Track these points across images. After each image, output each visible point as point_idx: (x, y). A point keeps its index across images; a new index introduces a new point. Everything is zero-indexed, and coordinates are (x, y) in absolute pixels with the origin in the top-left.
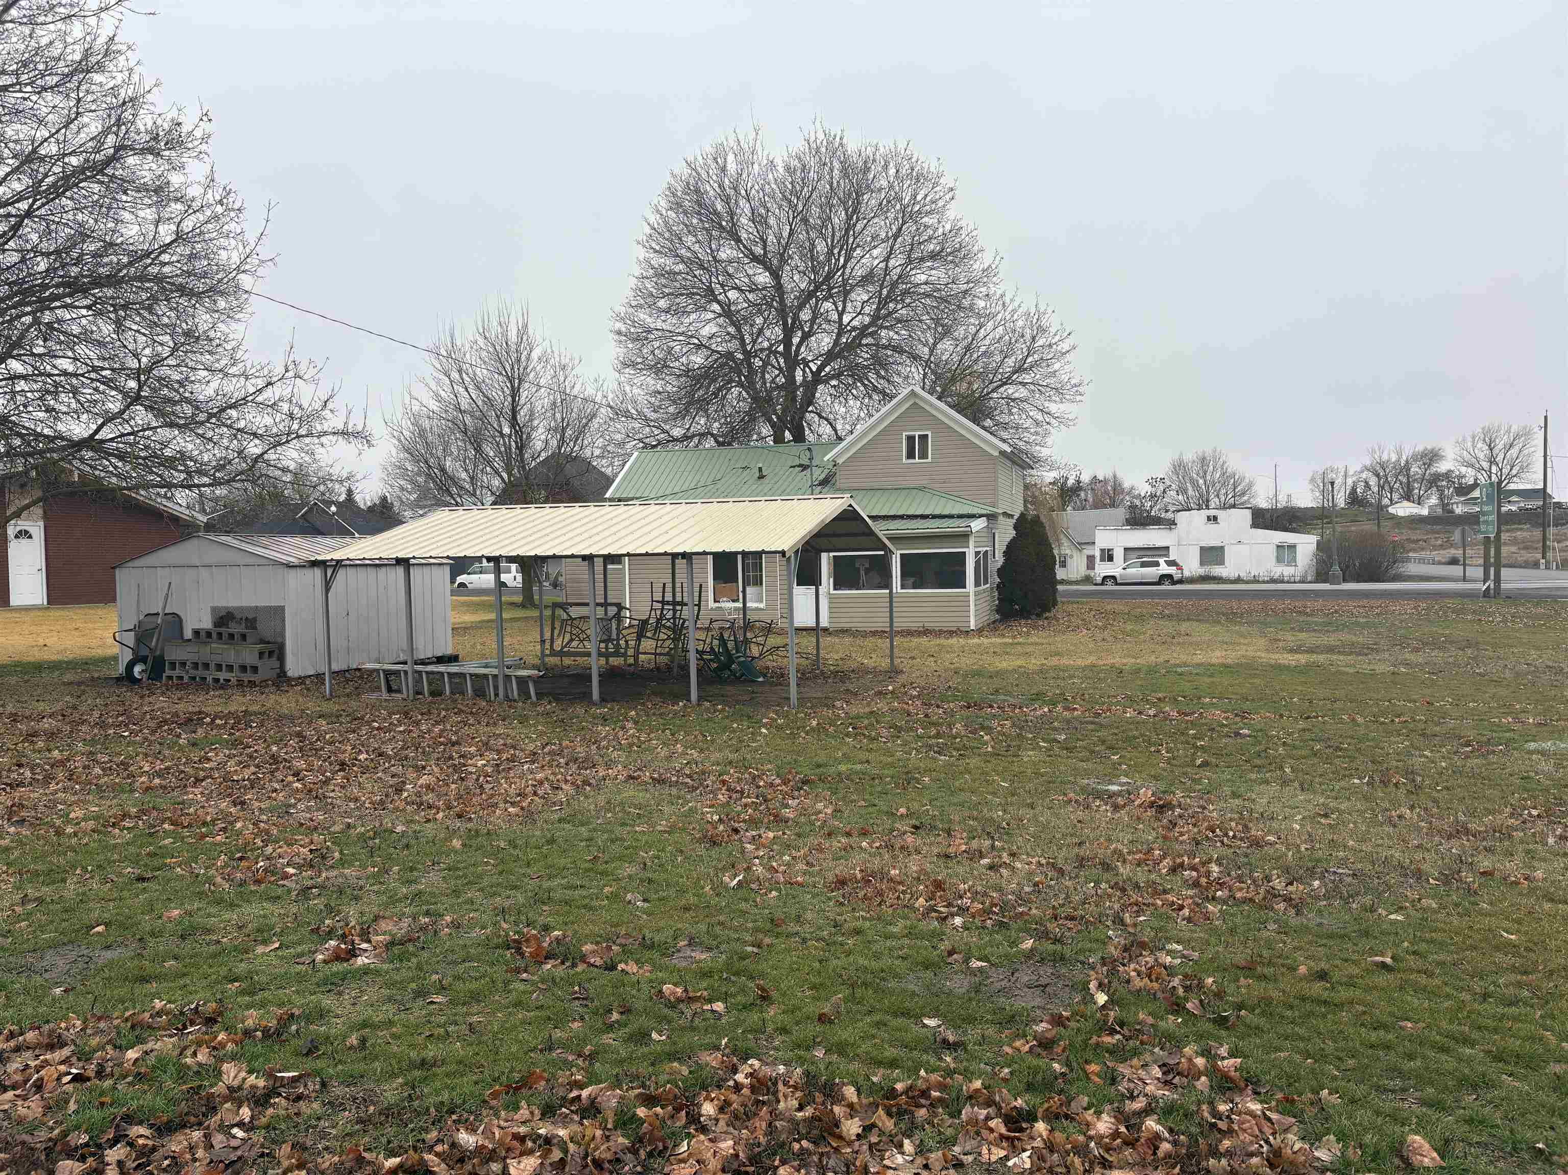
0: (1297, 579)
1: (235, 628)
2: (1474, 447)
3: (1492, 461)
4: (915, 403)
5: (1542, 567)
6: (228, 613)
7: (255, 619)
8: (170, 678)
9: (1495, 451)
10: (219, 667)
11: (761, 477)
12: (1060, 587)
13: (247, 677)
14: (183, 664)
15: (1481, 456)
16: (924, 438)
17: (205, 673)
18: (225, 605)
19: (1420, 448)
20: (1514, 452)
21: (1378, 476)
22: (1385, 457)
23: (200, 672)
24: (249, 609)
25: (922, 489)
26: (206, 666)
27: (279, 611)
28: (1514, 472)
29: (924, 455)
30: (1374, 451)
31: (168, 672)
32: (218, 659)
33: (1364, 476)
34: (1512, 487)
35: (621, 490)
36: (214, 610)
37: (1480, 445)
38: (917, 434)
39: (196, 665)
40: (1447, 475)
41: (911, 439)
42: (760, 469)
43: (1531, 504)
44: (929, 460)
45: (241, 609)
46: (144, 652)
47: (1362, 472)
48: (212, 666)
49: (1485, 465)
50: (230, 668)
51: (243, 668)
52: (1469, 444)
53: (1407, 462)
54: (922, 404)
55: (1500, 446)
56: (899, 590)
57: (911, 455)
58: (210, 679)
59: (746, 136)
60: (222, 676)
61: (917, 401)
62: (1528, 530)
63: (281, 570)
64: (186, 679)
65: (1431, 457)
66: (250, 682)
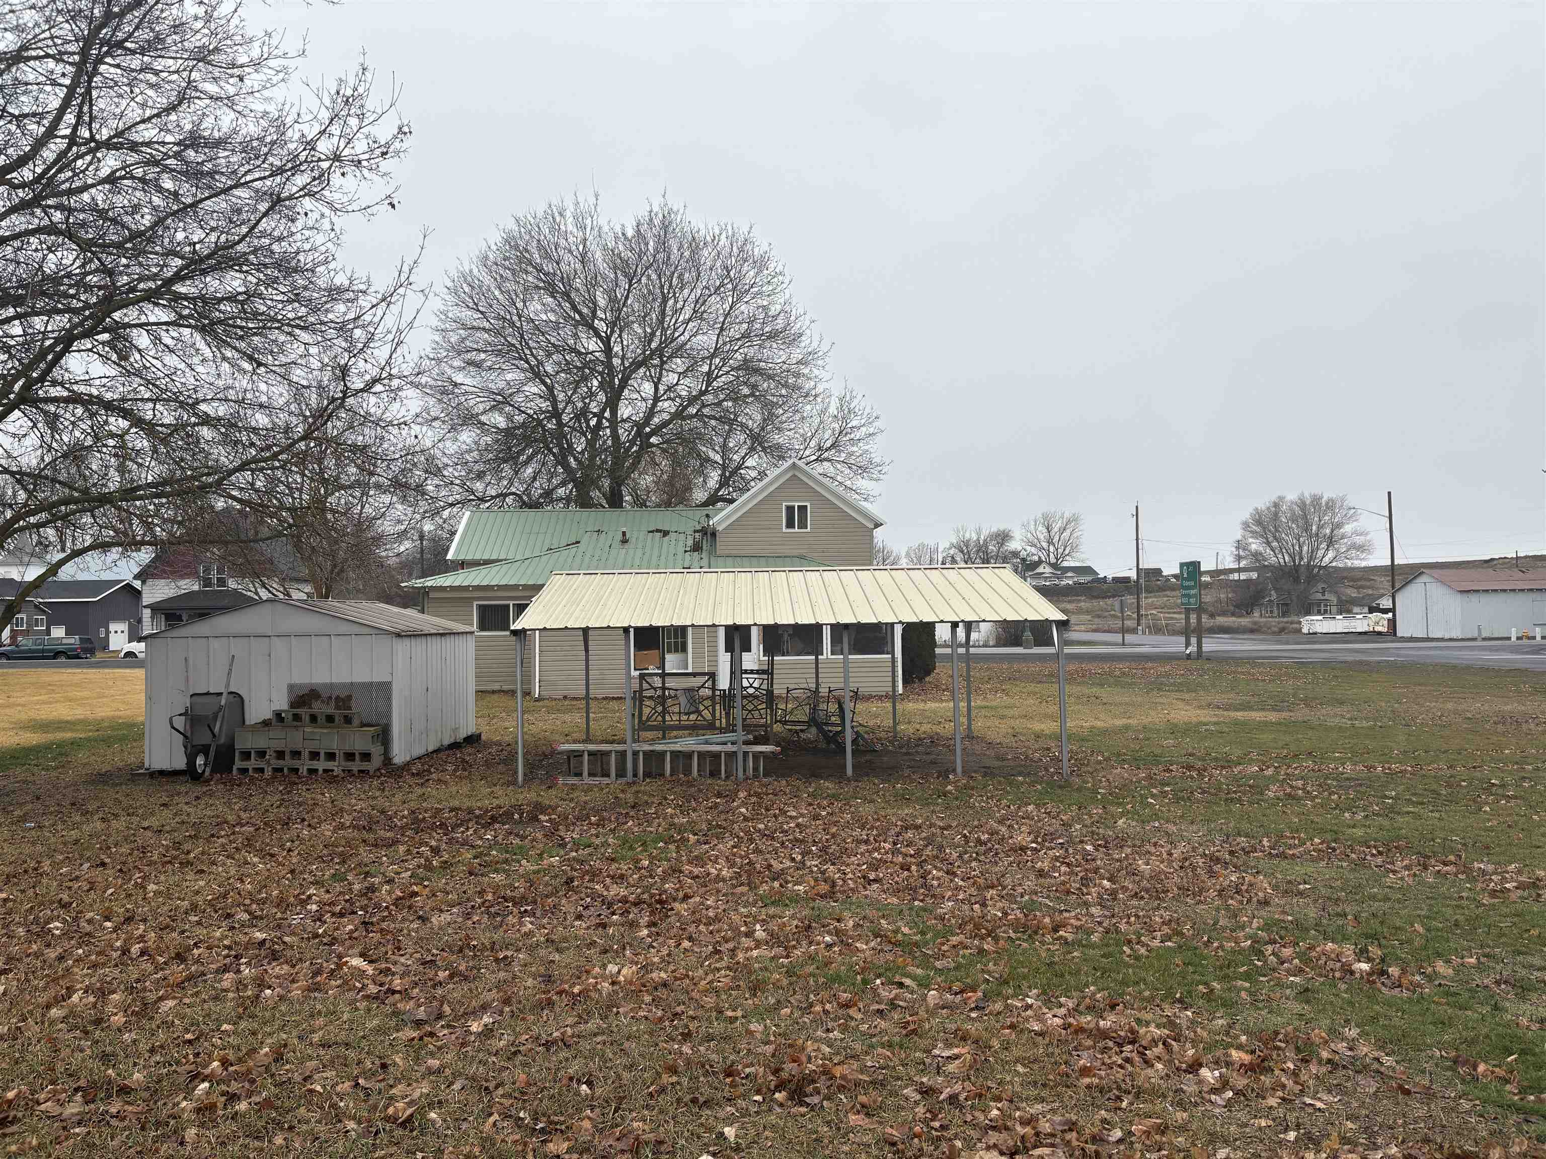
0: (981, 643)
1: (318, 708)
2: (1036, 530)
3: (1050, 542)
4: (794, 476)
5: (1140, 632)
6: (312, 690)
7: (349, 697)
8: (244, 771)
9: (1052, 534)
10: (315, 755)
11: (625, 541)
12: (938, 651)
13: (355, 766)
14: (262, 754)
15: (1042, 537)
16: (803, 509)
17: (296, 763)
18: (307, 681)
19: (994, 529)
20: (1066, 534)
21: (962, 552)
22: (967, 536)
23: (288, 762)
24: (343, 685)
25: (802, 557)
26: (296, 754)
27: (385, 689)
28: (1067, 552)
29: (802, 525)
30: (958, 531)
31: (238, 764)
32: (313, 746)
33: (952, 552)
34: (1065, 564)
35: (464, 549)
36: (291, 687)
37: (1040, 528)
38: (796, 504)
39: (280, 755)
40: (1015, 554)
41: (790, 509)
42: (624, 533)
43: (1082, 579)
44: (809, 529)
45: (331, 686)
46: (204, 738)
47: (950, 548)
48: (306, 754)
49: (1045, 545)
50: (331, 756)
51: (350, 756)
52: (1032, 527)
53: (985, 540)
54: (800, 475)
55: (1056, 529)
56: (830, 656)
57: (790, 524)
58: (304, 771)
59: (587, 200)
60: (321, 765)
61: (797, 474)
62: (1084, 601)
63: (386, 640)
64: (268, 773)
65: (1003, 537)
66: (360, 771)
